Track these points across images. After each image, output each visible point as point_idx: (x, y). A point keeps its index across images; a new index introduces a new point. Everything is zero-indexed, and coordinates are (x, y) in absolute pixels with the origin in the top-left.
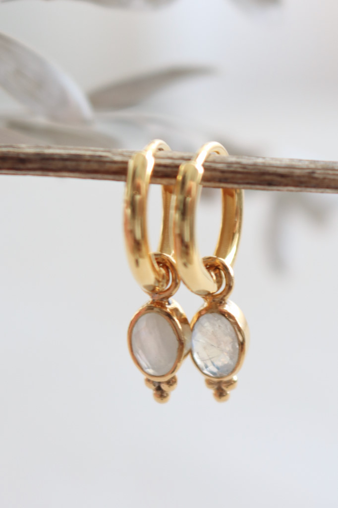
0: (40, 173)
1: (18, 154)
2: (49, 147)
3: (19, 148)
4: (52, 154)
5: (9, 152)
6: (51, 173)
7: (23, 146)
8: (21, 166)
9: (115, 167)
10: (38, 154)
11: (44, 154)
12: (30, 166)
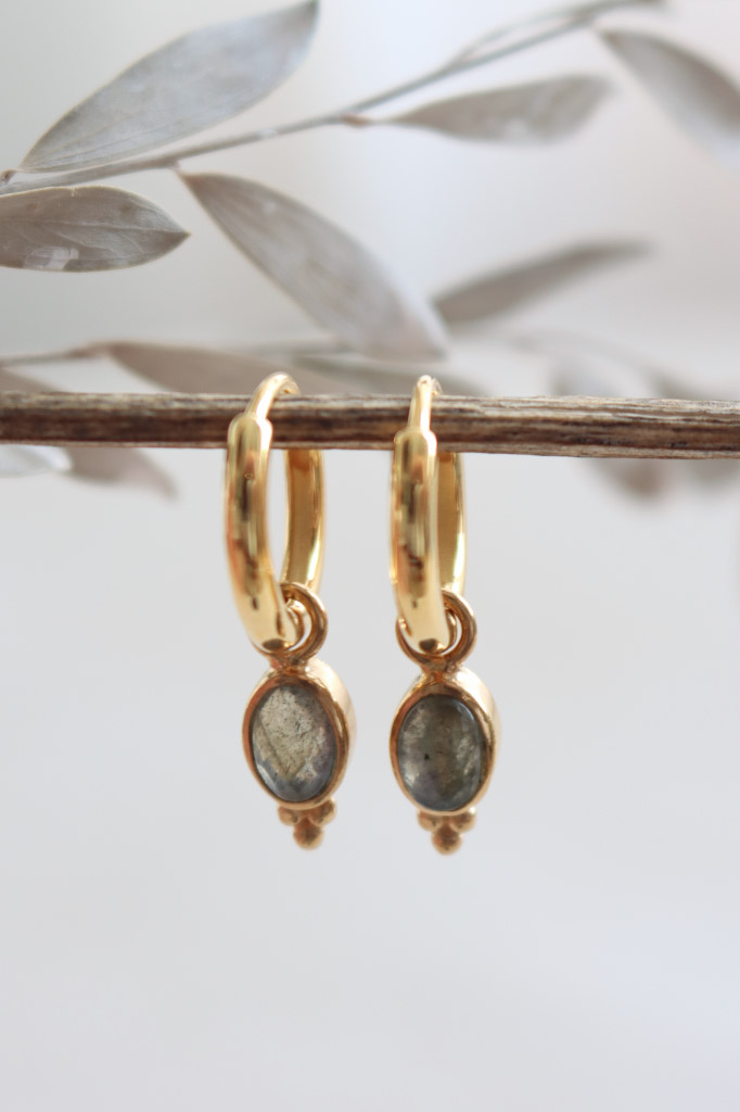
0: (357, 444)
1: (318, 411)
2: (370, 399)
3: (318, 400)
4: (378, 410)
5: (301, 409)
6: (375, 445)
7: (324, 396)
8: (324, 433)
9: (488, 428)
10: (352, 411)
11: (364, 410)
12: (340, 432)
